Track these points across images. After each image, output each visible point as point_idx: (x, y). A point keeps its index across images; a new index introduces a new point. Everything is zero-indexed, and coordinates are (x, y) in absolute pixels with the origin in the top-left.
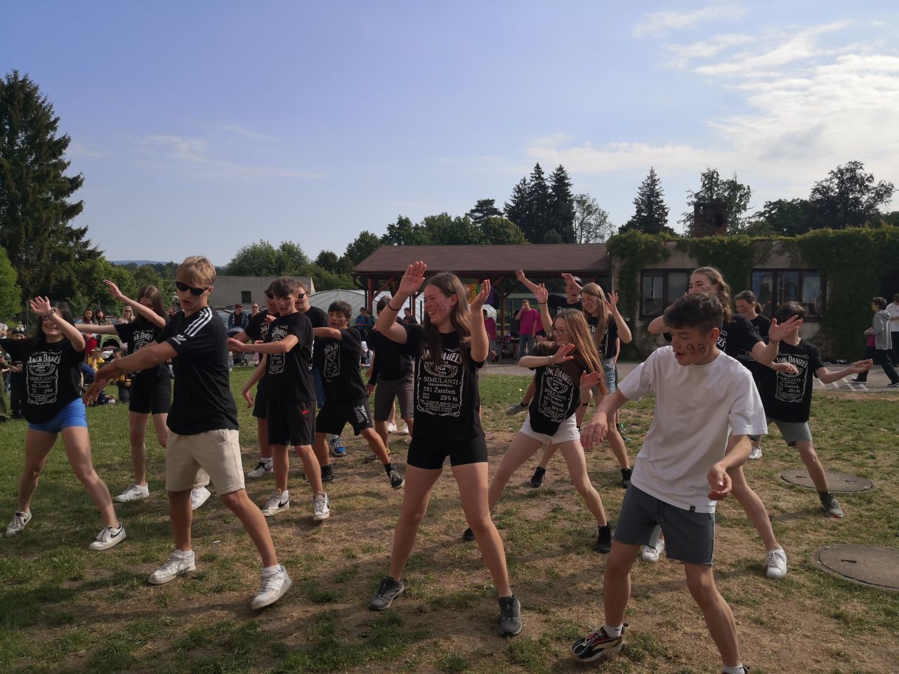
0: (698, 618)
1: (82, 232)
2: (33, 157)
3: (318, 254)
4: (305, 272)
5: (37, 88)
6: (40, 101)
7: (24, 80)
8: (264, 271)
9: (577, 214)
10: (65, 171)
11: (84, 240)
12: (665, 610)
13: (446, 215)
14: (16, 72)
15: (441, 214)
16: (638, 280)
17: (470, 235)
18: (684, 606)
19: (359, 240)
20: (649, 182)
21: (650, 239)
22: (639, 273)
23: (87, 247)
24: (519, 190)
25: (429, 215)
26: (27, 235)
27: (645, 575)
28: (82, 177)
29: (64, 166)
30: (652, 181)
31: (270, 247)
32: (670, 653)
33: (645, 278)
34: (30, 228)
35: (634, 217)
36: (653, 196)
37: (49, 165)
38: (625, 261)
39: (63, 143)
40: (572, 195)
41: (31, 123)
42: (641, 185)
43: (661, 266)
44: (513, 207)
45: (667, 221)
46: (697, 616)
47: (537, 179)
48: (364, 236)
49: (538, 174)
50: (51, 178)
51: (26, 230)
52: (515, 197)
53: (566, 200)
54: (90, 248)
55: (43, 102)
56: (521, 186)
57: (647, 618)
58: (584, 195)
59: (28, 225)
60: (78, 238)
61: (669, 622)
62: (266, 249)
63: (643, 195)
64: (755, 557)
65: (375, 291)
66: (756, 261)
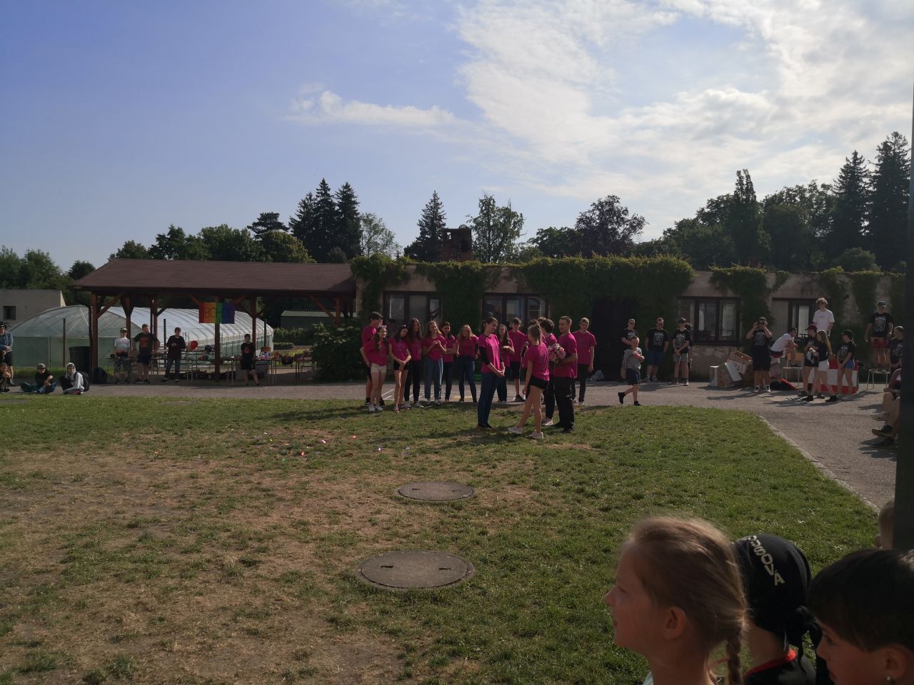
4: (55, 285)
13: (227, 226)
15: (220, 225)
16: (381, 301)
17: (249, 250)
19: (123, 250)
20: (432, 205)
21: (391, 262)
22: (382, 294)
24: (304, 205)
30: (435, 205)
31: (15, 255)
33: (388, 300)
35: (418, 239)
36: (436, 219)
38: (368, 282)
40: (358, 214)
42: (425, 208)
43: (402, 288)
44: (299, 222)
47: (323, 195)
48: (129, 246)
49: (324, 190)
52: (301, 212)
53: (353, 218)
56: (306, 201)
58: (371, 215)
62: (9, 258)
63: (426, 218)
64: (303, 570)
65: (102, 308)
66: (487, 285)
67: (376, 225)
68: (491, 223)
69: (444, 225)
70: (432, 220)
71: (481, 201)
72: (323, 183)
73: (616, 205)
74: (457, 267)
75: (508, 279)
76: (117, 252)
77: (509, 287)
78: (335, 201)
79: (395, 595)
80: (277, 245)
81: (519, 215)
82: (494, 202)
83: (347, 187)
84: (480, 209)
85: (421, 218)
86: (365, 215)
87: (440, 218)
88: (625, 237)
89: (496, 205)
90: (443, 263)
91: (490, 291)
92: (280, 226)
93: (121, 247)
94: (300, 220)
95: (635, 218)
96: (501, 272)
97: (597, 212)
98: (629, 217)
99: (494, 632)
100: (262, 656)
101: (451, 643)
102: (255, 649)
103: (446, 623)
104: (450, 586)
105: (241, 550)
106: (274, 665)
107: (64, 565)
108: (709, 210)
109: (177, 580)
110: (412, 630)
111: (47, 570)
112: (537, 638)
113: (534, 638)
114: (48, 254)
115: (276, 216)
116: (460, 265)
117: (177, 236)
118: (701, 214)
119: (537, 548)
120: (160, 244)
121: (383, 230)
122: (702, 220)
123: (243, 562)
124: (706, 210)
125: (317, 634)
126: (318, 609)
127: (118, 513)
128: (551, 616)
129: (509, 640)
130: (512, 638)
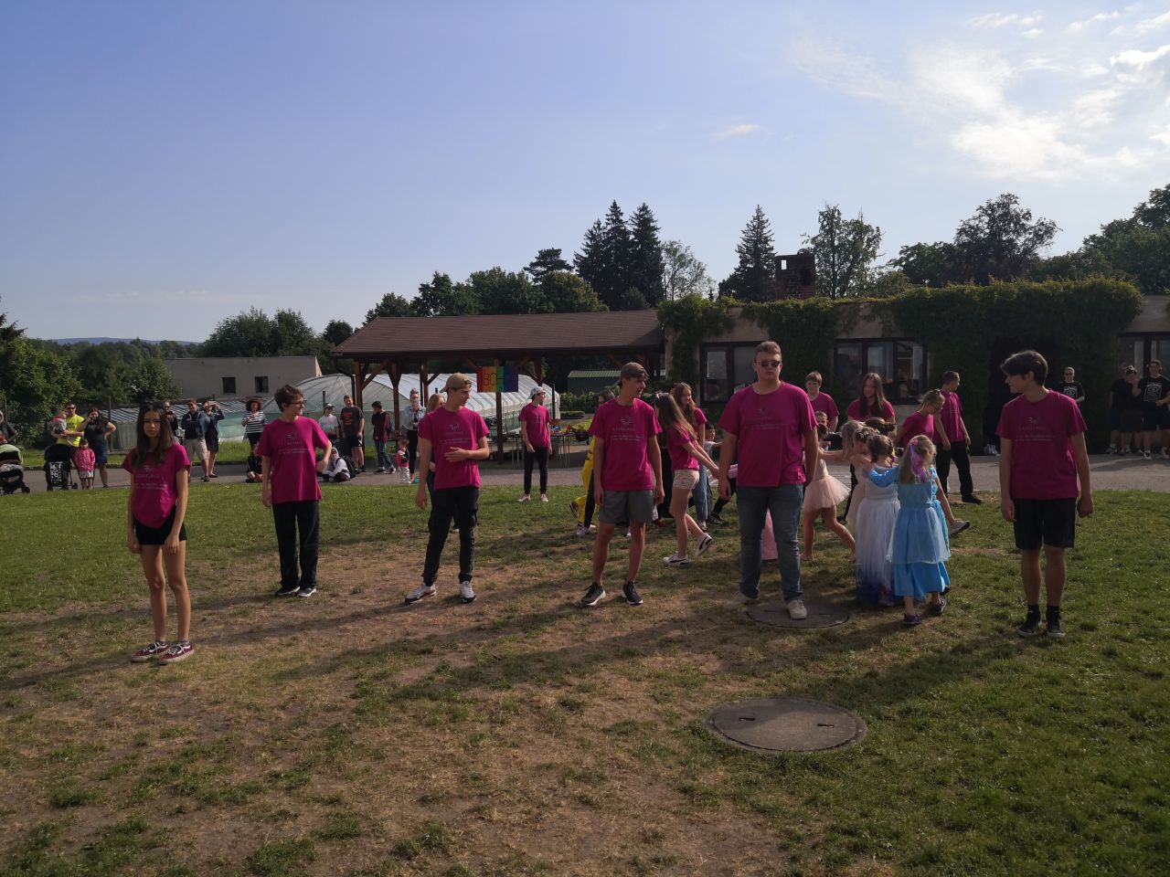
3: (326, 325)
4: (309, 350)
8: (255, 350)
9: (667, 267)
13: (499, 270)
15: (492, 268)
16: (697, 357)
17: (527, 297)
19: (383, 305)
20: (755, 223)
21: (709, 306)
22: (698, 350)
24: (592, 236)
25: (476, 270)
30: (759, 223)
31: (264, 316)
35: (737, 270)
36: (761, 242)
38: (680, 333)
40: (659, 242)
42: (745, 228)
43: (725, 338)
44: (586, 258)
47: (614, 221)
48: (389, 299)
49: (616, 215)
52: (588, 246)
53: (652, 249)
54: (5, 325)
56: (594, 232)
58: (675, 243)
62: (258, 320)
63: (747, 241)
64: (639, 718)
65: (367, 376)
66: (839, 329)
67: (682, 256)
68: (836, 243)
69: (772, 249)
70: (756, 243)
71: (821, 214)
72: (615, 206)
73: (1013, 207)
74: (798, 306)
75: (869, 319)
76: (375, 307)
77: (871, 329)
78: (630, 228)
79: (763, 759)
80: (560, 289)
81: (875, 229)
82: (839, 214)
83: (644, 208)
84: (820, 225)
85: (741, 242)
86: (668, 243)
87: (766, 241)
88: (1028, 251)
89: (843, 217)
90: (779, 302)
91: (844, 336)
92: (562, 265)
93: (380, 302)
94: (587, 256)
95: (1042, 224)
96: (859, 310)
97: (986, 219)
98: (1032, 223)
99: (908, 821)
100: (602, 834)
101: (849, 833)
102: (592, 824)
103: (837, 803)
104: (836, 751)
105: (558, 687)
106: (618, 849)
107: (354, 701)
108: (1153, 205)
109: (486, 727)
110: (792, 809)
111: (337, 707)
112: (971, 834)
113: (967, 833)
114: (300, 313)
115: (556, 252)
116: (802, 303)
117: (443, 285)
118: (1142, 212)
119: (950, 700)
120: (423, 295)
121: (691, 260)
122: (1145, 220)
123: (564, 704)
124: (1149, 206)
125: (667, 809)
126: (665, 773)
127: (408, 634)
128: (988, 801)
129: (931, 834)
130: (935, 831)
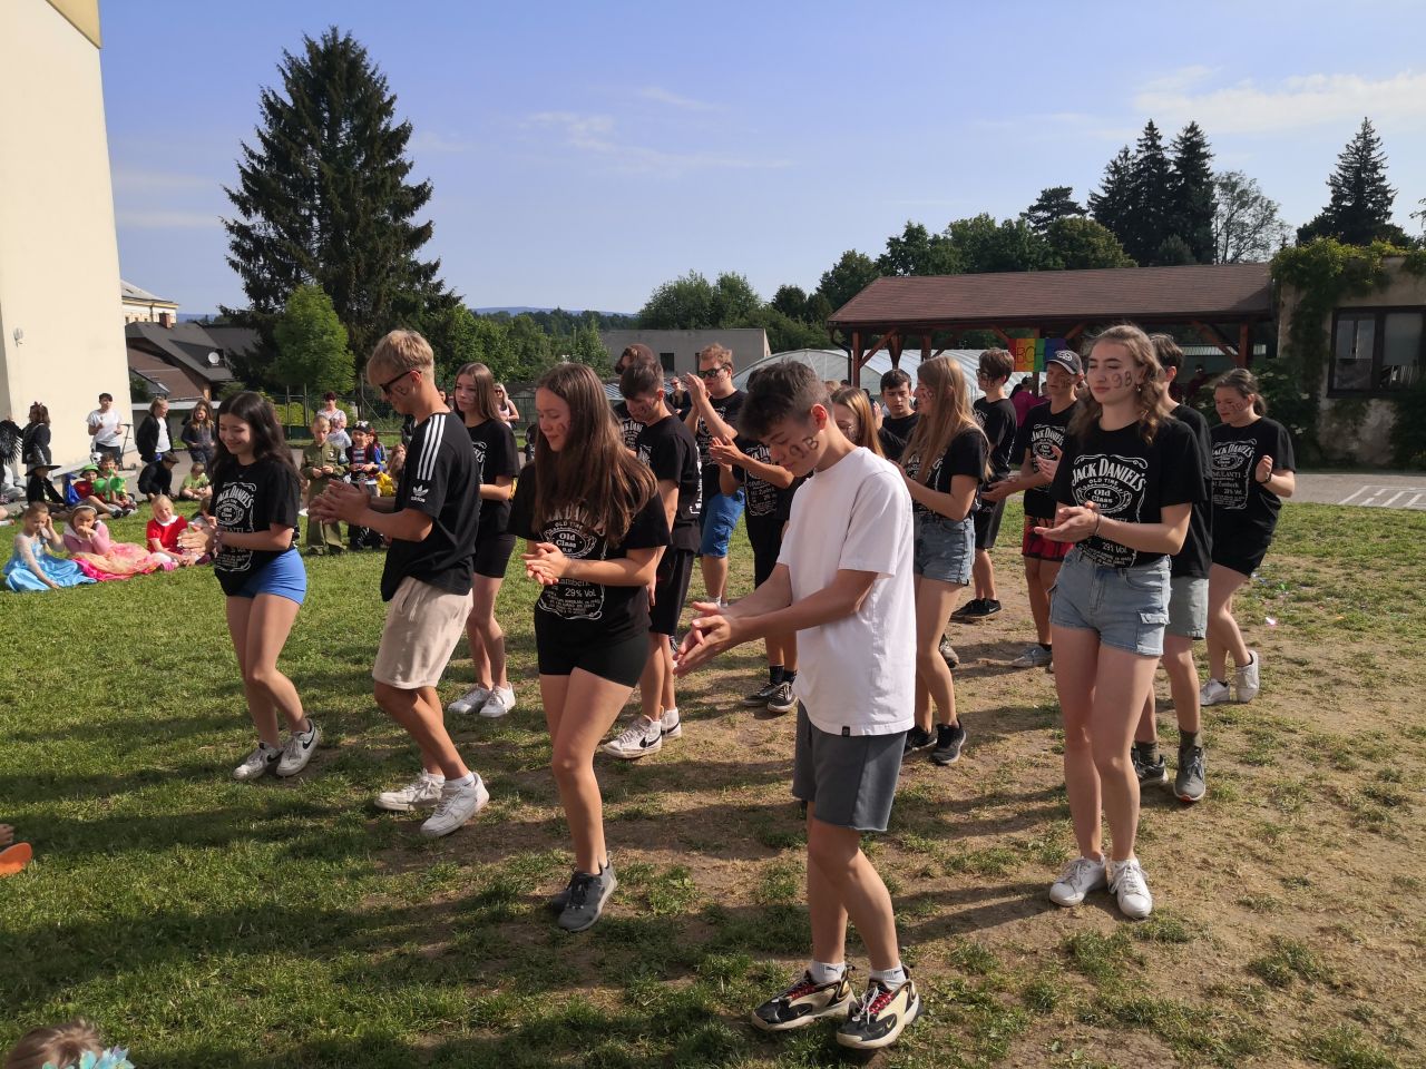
0: (1392, 925)
1: (433, 268)
2: (363, 158)
3: (776, 291)
4: (756, 322)
5: (364, 52)
6: (369, 72)
7: (347, 40)
8: (693, 321)
9: (1221, 208)
10: (407, 176)
11: (435, 280)
12: (1333, 906)
13: (987, 217)
14: (334, 30)
15: (977, 215)
16: (1328, 327)
17: (1027, 251)
18: (1368, 903)
19: (842, 265)
20: (1359, 144)
21: (1354, 254)
22: (1330, 316)
23: (438, 291)
24: (1116, 169)
25: (957, 218)
26: (358, 276)
27: (1303, 845)
28: (429, 185)
29: (403, 169)
30: (1366, 142)
31: (705, 282)
32: (1337, 979)
33: (1340, 323)
34: (362, 265)
35: (1326, 210)
36: (1366, 170)
37: (385, 169)
38: (1304, 294)
39: (402, 135)
40: (1212, 174)
41: (357, 106)
42: (1345, 151)
43: (1373, 301)
44: (1104, 199)
45: (1390, 214)
46: (1391, 921)
47: (1148, 148)
48: (848, 258)
49: (1151, 139)
50: (388, 189)
51: (357, 268)
52: (1109, 181)
53: (1198, 183)
54: (443, 292)
55: (373, 73)
56: (1119, 162)
57: (1301, 916)
58: (1235, 174)
59: (359, 261)
60: (428, 277)
61: (1339, 928)
62: (698, 286)
63: (1345, 169)
65: (866, 352)
67: (1244, 192)
69: (1383, 179)
70: (1358, 172)
72: (1151, 127)
78: (1169, 156)
80: (1072, 240)
83: (1193, 129)
85: (1335, 171)
87: (1375, 167)
92: (1073, 208)
93: (838, 261)
94: (1107, 195)
114: (745, 277)
115: (1066, 192)
117: (917, 238)
120: (891, 252)
121: (1256, 199)
